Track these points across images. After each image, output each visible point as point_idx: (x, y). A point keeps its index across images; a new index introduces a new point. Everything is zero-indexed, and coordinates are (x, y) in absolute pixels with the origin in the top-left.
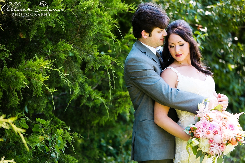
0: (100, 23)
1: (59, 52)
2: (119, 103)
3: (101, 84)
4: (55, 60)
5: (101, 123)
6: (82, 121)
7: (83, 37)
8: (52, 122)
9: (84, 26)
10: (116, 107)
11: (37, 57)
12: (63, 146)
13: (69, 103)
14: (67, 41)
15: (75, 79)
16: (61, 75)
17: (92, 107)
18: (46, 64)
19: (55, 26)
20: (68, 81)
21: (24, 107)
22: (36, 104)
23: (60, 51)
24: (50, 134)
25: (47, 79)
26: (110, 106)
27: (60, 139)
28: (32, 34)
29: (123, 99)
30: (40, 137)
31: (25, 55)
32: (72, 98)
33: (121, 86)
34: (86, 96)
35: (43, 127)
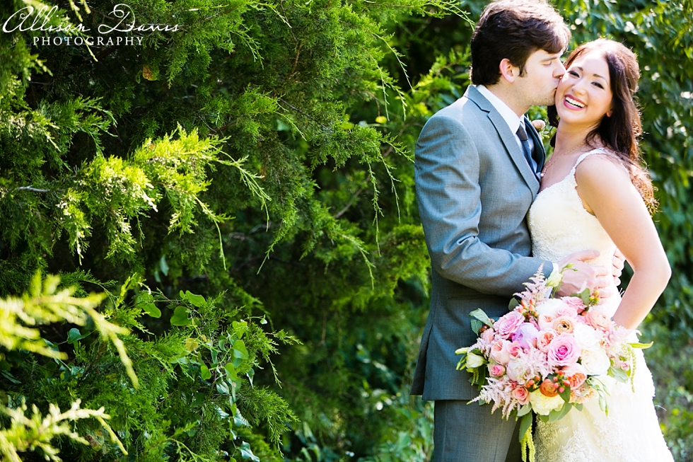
0: (351, 43)
1: (246, 117)
2: (401, 254)
3: (359, 203)
4: (228, 138)
5: (356, 304)
6: (307, 298)
7: (309, 79)
8: (229, 300)
9: (309, 51)
10: (394, 265)
11: (183, 129)
12: (250, 366)
13: (269, 251)
14: (266, 88)
15: (286, 189)
16: (244, 177)
17: (330, 263)
18: (204, 149)
19: (234, 49)
20: (262, 193)
21: (159, 259)
22: (185, 252)
23: (246, 114)
24: (215, 333)
25: (207, 187)
26: (377, 260)
27: (238, 348)
28: (172, 68)
29: (411, 243)
30: (188, 340)
31: (155, 125)
32: (276, 237)
33: (408, 209)
34: (314, 234)
35: (197, 315)
